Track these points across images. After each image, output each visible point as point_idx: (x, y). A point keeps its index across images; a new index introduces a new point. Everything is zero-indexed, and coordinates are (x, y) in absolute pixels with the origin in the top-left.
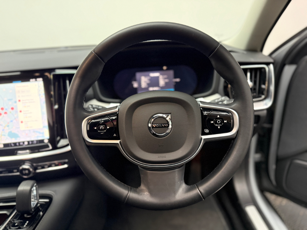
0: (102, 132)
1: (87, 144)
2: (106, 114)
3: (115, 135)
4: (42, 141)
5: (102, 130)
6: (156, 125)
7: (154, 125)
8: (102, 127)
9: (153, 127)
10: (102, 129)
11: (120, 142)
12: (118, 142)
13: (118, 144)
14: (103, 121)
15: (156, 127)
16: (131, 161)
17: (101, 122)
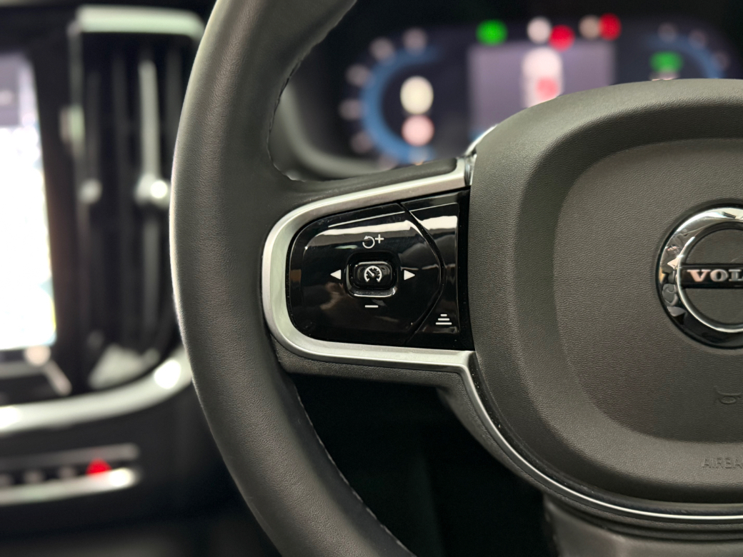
0: (371, 301)
1: (287, 360)
2: (399, 201)
3: (444, 320)
4: (16, 356)
5: (373, 286)
6: (705, 271)
7: (694, 273)
8: (374, 270)
9: (688, 283)
10: (373, 280)
11: (472, 362)
12: (458, 359)
13: (457, 371)
14: (380, 239)
15: (708, 284)
16: (526, 476)
17: (369, 243)
